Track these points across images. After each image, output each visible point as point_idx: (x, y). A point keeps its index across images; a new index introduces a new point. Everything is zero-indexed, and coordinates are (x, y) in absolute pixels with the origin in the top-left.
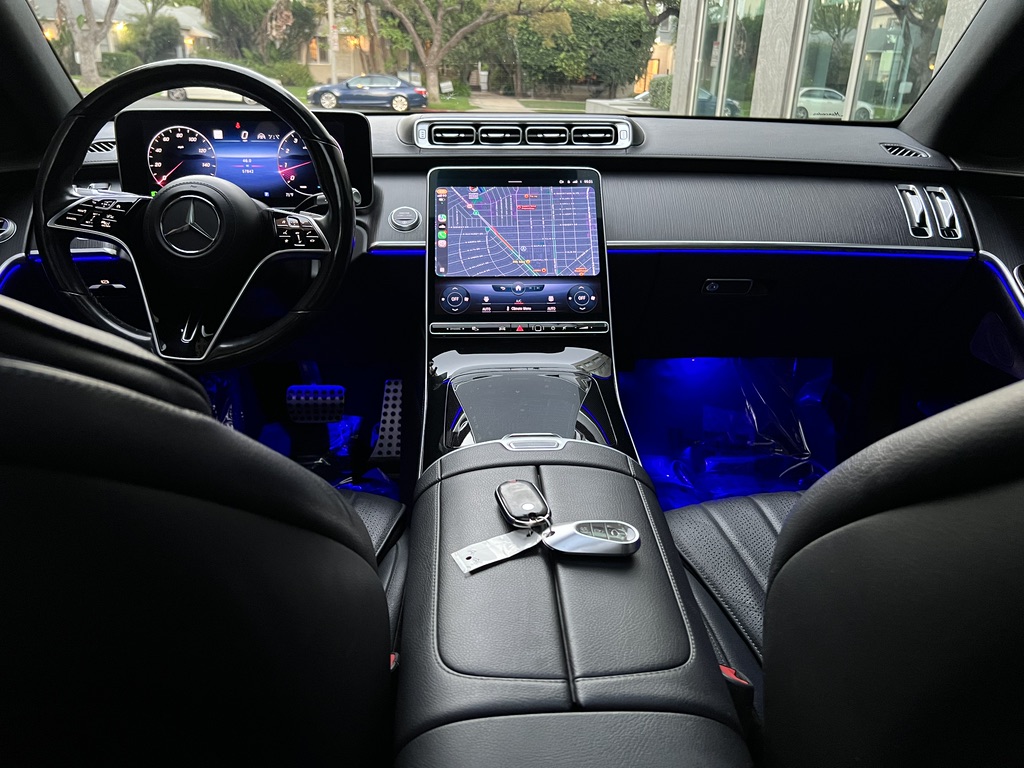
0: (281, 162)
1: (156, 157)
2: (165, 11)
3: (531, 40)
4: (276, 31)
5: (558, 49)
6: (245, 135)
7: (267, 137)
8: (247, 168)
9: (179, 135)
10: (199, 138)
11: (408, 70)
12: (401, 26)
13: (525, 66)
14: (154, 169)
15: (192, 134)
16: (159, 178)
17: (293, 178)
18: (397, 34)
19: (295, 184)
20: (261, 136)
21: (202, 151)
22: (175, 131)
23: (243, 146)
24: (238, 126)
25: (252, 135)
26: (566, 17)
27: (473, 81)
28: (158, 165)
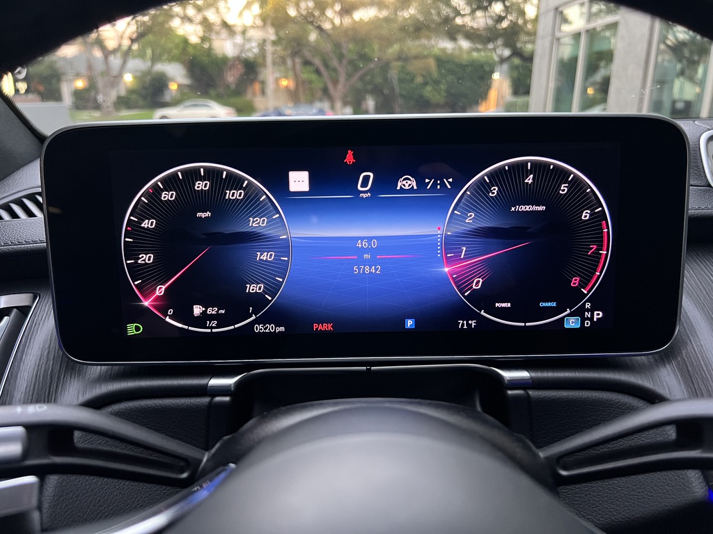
0: (450, 244)
1: (141, 241)
2: (161, 67)
3: (407, 78)
4: (231, 78)
5: (426, 84)
6: (366, 181)
7: (421, 184)
8: (365, 263)
9: (200, 185)
10: (250, 191)
11: (321, 100)
12: (318, 72)
13: (402, 96)
14: (136, 270)
15: (235, 182)
16: (147, 291)
17: (478, 283)
18: (314, 77)
19: (483, 299)
20: (407, 183)
21: (257, 223)
22: (193, 175)
23: (357, 206)
24: (350, 159)
25: (385, 182)
26: (432, 63)
27: (364, 107)
28: (146, 258)
